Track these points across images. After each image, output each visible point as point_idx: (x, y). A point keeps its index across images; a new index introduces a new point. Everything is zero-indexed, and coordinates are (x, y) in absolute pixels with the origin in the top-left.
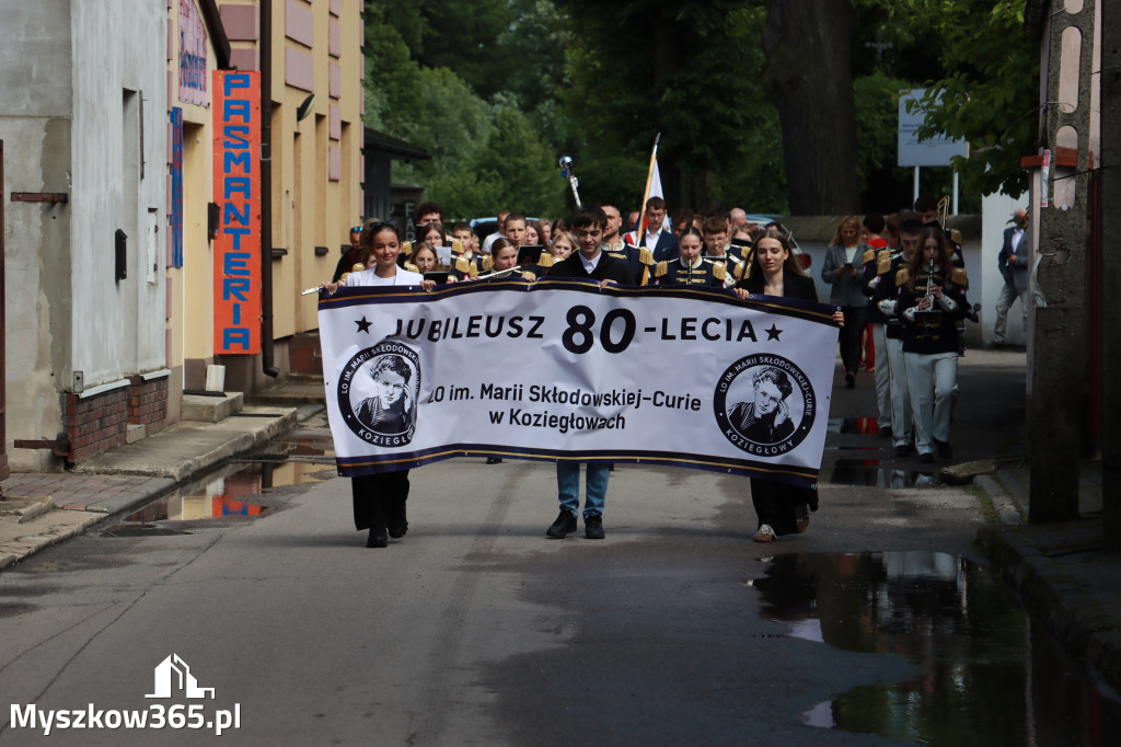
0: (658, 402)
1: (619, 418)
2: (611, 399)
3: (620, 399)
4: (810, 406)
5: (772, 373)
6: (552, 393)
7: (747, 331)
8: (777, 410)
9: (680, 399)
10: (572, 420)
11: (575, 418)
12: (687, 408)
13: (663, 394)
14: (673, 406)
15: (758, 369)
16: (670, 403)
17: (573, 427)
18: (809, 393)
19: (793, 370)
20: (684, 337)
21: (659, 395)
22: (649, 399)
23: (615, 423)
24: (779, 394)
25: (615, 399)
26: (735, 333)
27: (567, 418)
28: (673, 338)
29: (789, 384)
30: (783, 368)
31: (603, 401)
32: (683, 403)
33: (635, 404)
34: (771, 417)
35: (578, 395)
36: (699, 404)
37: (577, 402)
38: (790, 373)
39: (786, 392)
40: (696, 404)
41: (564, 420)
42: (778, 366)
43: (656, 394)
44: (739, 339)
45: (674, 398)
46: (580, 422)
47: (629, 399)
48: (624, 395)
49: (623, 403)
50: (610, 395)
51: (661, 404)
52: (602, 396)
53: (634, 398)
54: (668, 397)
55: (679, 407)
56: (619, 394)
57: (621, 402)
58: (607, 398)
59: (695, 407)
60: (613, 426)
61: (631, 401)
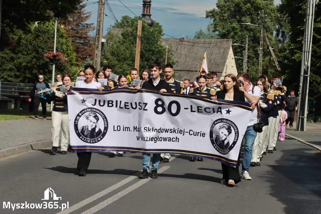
0: (191, 134)
1: (176, 138)
2: (173, 131)
3: (177, 131)
4: (236, 138)
5: (226, 126)
6: (152, 129)
7: (219, 110)
8: (226, 139)
9: (198, 133)
10: (158, 138)
11: (159, 137)
12: (201, 136)
13: (192, 131)
14: (196, 135)
15: (221, 124)
16: (195, 134)
18: (237, 133)
19: (233, 125)
21: (191, 131)
22: (188, 132)
23: (175, 140)
24: (227, 133)
25: (174, 131)
26: (216, 110)
27: (156, 138)
28: (195, 111)
29: (231, 130)
30: (230, 124)
31: (169, 131)
32: (199, 134)
33: (183, 134)
34: (223, 141)
35: (160, 129)
36: (205, 135)
37: (160, 132)
38: (232, 126)
39: (230, 133)
40: (203, 135)
42: (228, 123)
43: (190, 130)
44: (217, 113)
45: (196, 132)
46: (161, 139)
47: (180, 132)
48: (178, 130)
49: (178, 133)
50: (172, 130)
51: (192, 134)
52: (169, 129)
53: (182, 132)
54: (194, 132)
55: (198, 136)
56: (176, 130)
57: (177, 132)
58: (171, 130)
59: (204, 136)
60: (174, 141)
61: (181, 133)
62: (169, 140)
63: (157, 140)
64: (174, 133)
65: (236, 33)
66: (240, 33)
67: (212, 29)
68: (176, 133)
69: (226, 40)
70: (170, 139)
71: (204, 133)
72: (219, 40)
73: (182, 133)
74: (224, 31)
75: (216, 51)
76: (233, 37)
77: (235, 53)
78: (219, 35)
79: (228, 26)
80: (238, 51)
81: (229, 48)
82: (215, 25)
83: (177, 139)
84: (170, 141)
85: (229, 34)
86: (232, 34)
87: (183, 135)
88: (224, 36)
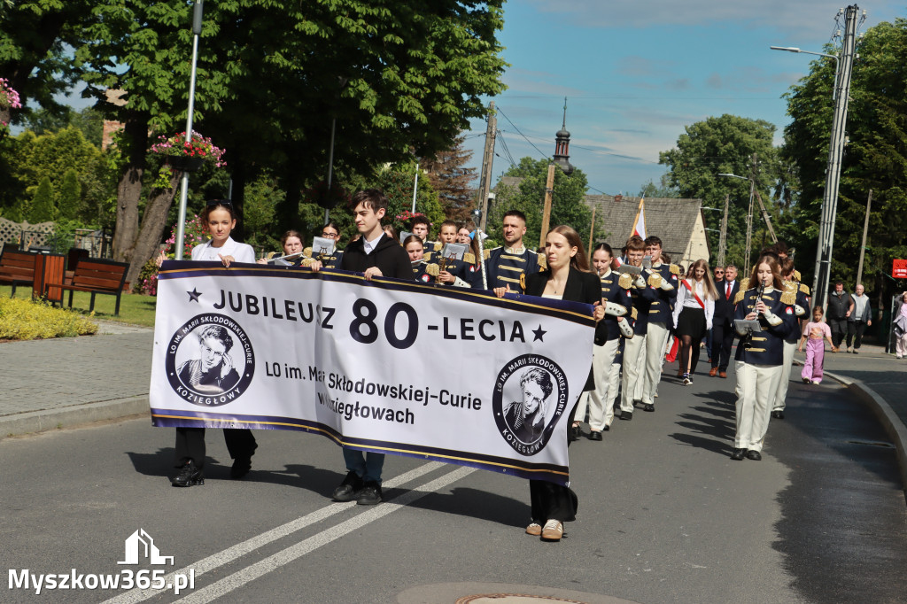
0: (444, 401)
1: (408, 414)
2: (398, 392)
3: (407, 394)
5: (537, 374)
7: (518, 332)
8: (537, 410)
9: (463, 398)
10: (357, 409)
11: (360, 406)
12: (469, 407)
13: (448, 394)
14: (457, 405)
15: (526, 369)
16: (455, 402)
17: (357, 415)
19: (556, 371)
20: (464, 337)
21: (444, 394)
22: (436, 397)
23: (404, 417)
24: (541, 395)
25: (402, 393)
26: (508, 334)
27: (352, 406)
28: (454, 337)
29: (551, 385)
30: (547, 368)
31: (389, 392)
32: (466, 402)
33: (424, 401)
34: (531, 417)
35: (362, 383)
36: (480, 404)
37: (362, 391)
38: (553, 374)
39: (547, 392)
40: (477, 404)
41: (349, 408)
42: (543, 366)
43: (442, 391)
44: (512, 339)
45: (458, 397)
46: (365, 411)
47: (416, 395)
48: (411, 391)
49: (410, 399)
50: (396, 389)
51: (447, 403)
52: (388, 387)
53: (422, 395)
54: (452, 396)
55: (462, 406)
56: (406, 390)
57: (408, 397)
58: (394, 390)
59: (477, 406)
60: (402, 420)
61: (418, 398)
62: (390, 417)
63: (354, 412)
64: (400, 398)
68: (406, 398)
70: (392, 415)
71: (478, 400)
73: (421, 400)
83: (410, 416)
84: (392, 419)
87: (425, 404)
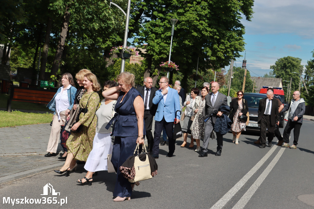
65: (283, 76)
66: (285, 76)
67: (272, 74)
69: (279, 79)
72: (276, 79)
74: (278, 75)
75: (274, 83)
76: (282, 78)
77: (283, 85)
78: (275, 76)
79: (280, 73)
80: (284, 84)
81: (280, 82)
82: (274, 72)
85: (280, 76)
86: (282, 76)
88: (278, 77)
